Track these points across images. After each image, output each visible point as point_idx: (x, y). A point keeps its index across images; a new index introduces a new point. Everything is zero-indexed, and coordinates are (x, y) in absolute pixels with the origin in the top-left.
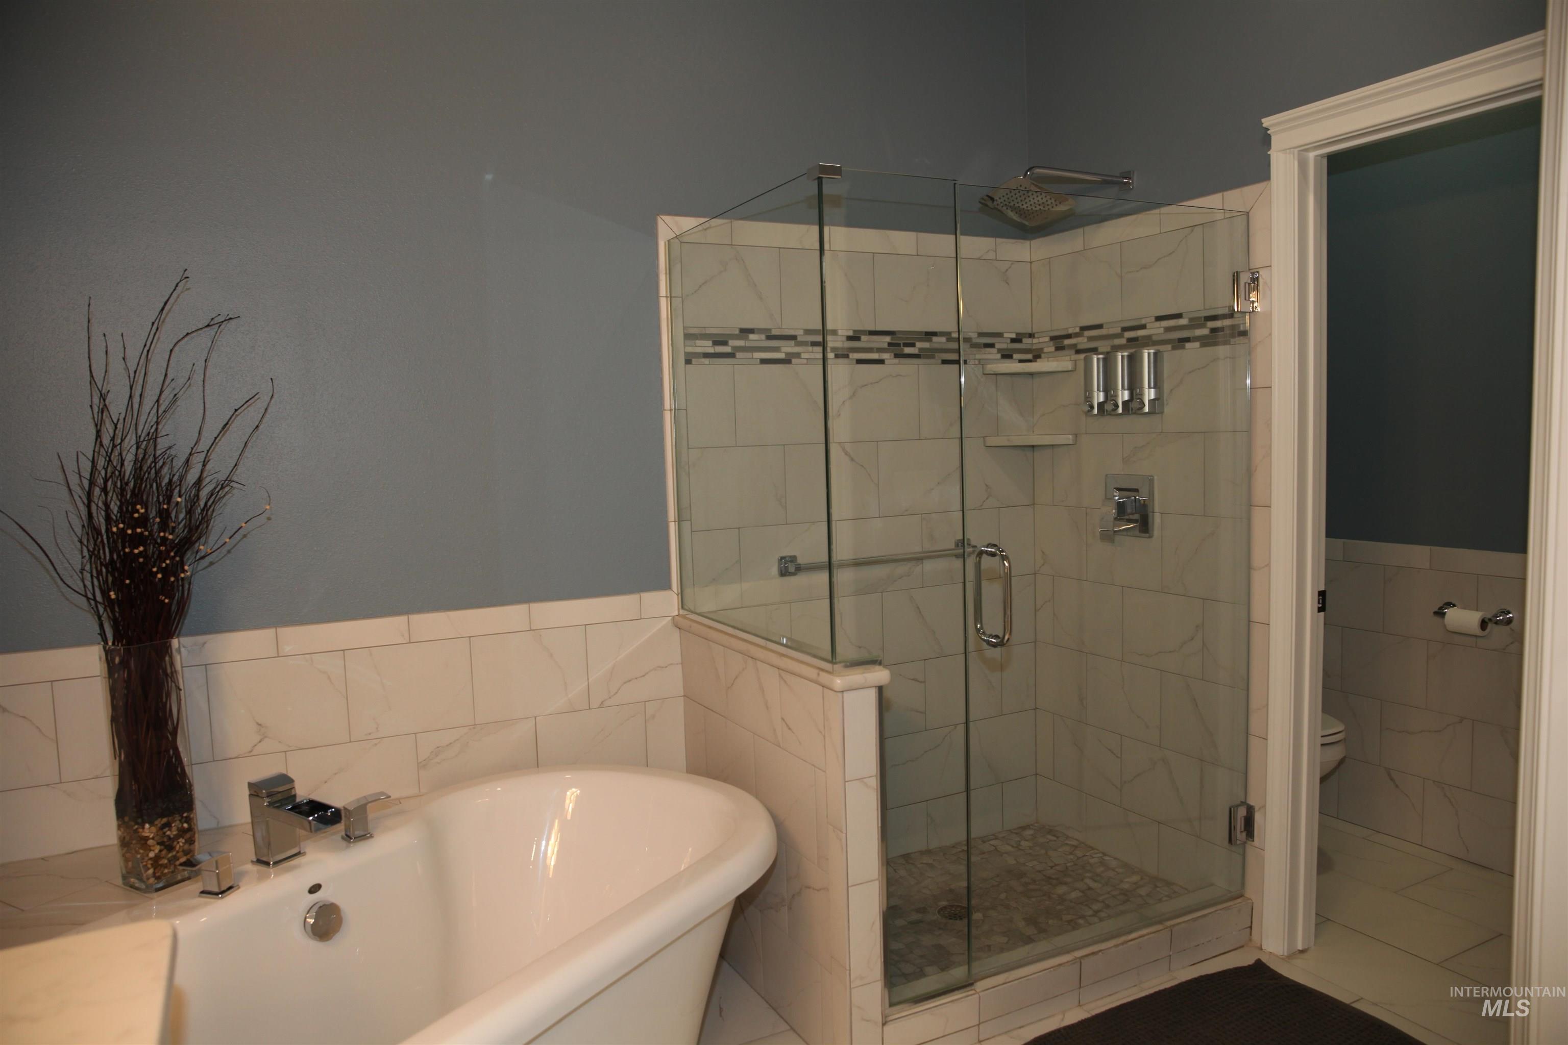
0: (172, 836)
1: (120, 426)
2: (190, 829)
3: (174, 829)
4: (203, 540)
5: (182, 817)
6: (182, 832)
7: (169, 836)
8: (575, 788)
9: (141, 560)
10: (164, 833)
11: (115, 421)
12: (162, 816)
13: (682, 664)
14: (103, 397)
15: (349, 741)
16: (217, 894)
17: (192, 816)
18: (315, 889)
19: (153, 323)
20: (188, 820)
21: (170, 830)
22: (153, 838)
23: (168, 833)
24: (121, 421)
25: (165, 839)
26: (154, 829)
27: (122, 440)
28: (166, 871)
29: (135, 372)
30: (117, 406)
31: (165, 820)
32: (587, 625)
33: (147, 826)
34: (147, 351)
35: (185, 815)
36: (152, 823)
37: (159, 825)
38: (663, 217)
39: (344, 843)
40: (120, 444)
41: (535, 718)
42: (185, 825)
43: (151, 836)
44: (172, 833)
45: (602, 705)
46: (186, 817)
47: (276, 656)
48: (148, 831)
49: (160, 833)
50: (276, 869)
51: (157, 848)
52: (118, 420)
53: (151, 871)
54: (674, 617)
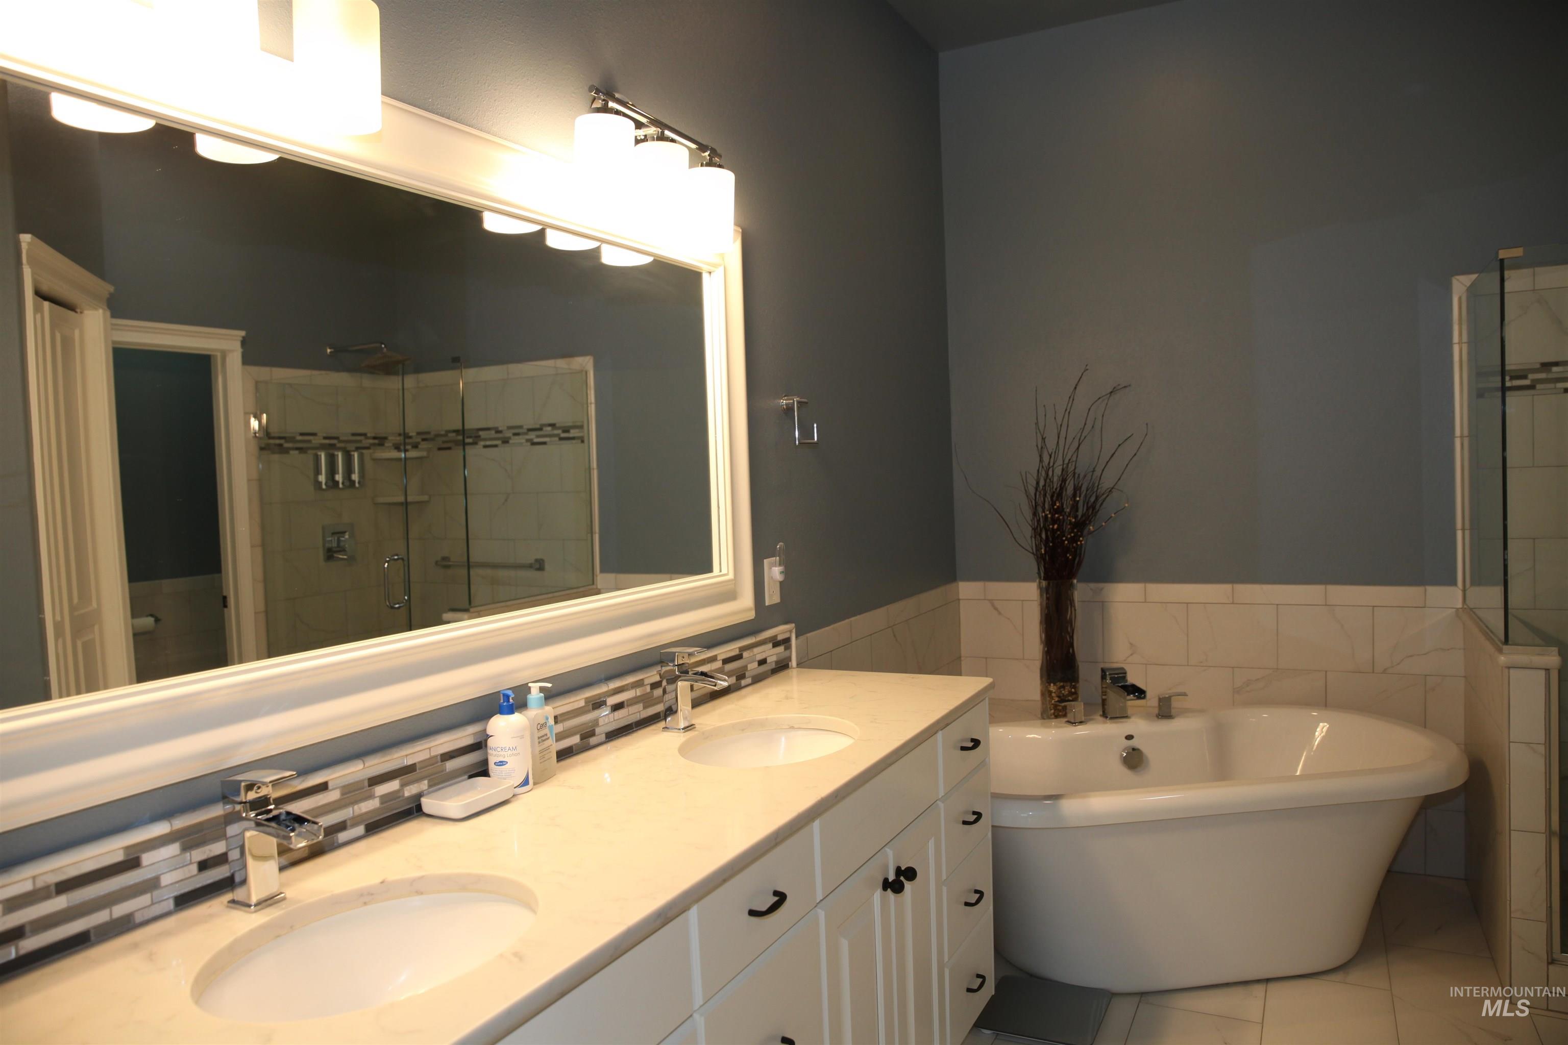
0: (1065, 694)
1: (1053, 456)
2: (1075, 693)
3: (1066, 690)
4: (1090, 522)
5: (1071, 685)
6: (1071, 693)
7: (1063, 694)
8: (1327, 723)
9: (1059, 533)
10: (1061, 691)
11: (1050, 453)
12: (1061, 681)
13: (1464, 649)
14: (1043, 439)
15: (1186, 664)
16: (1073, 723)
17: (1077, 685)
18: (1129, 737)
19: (1070, 398)
20: (1075, 687)
21: (1064, 690)
22: (1055, 693)
23: (1063, 692)
24: (1053, 453)
25: (1061, 695)
26: (1055, 687)
27: (1054, 464)
28: (1060, 713)
29: (1061, 425)
30: (1051, 444)
31: (1062, 684)
32: (1376, 606)
33: (1052, 685)
34: (1068, 412)
35: (1073, 684)
36: (1055, 684)
37: (1059, 686)
38: (1458, 277)
39: (1156, 718)
40: (1053, 466)
41: (1326, 672)
42: (1073, 690)
43: (1054, 691)
44: (1065, 692)
45: (1385, 671)
46: (1074, 685)
47: (1144, 601)
48: (1053, 688)
49: (1059, 691)
50: (1110, 721)
51: (1057, 699)
52: (1052, 453)
53: (1052, 711)
54: (1457, 609)
